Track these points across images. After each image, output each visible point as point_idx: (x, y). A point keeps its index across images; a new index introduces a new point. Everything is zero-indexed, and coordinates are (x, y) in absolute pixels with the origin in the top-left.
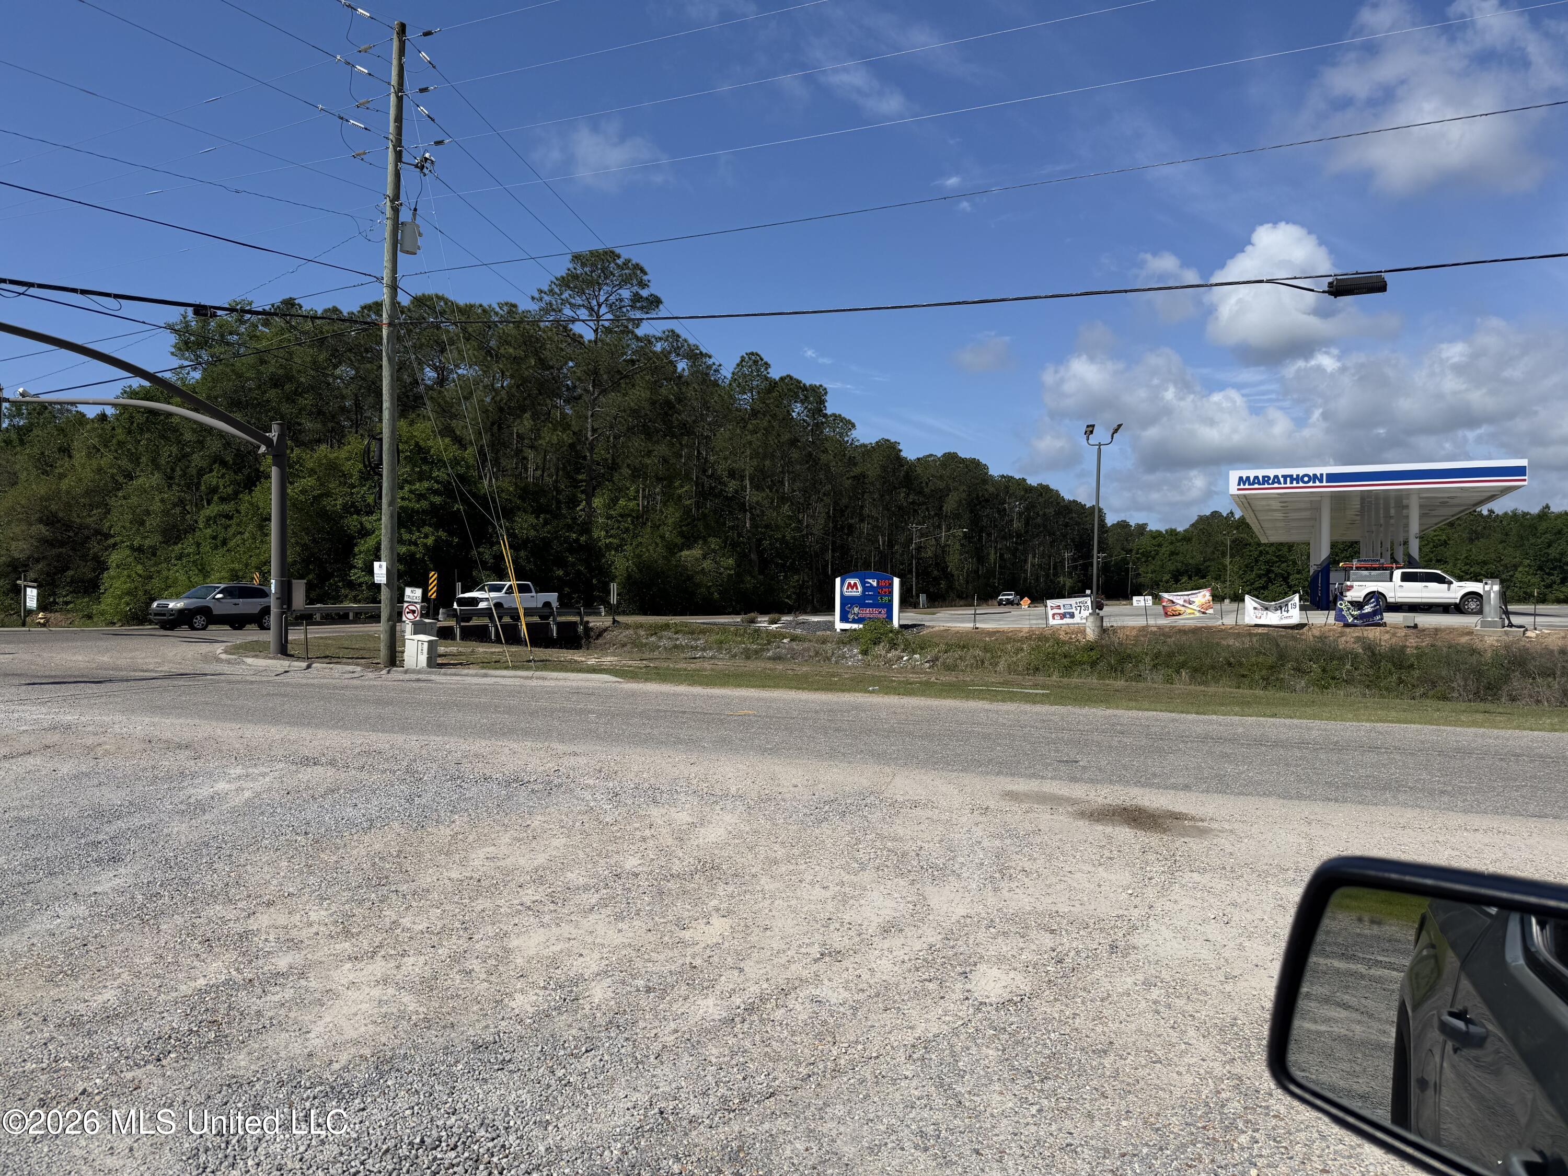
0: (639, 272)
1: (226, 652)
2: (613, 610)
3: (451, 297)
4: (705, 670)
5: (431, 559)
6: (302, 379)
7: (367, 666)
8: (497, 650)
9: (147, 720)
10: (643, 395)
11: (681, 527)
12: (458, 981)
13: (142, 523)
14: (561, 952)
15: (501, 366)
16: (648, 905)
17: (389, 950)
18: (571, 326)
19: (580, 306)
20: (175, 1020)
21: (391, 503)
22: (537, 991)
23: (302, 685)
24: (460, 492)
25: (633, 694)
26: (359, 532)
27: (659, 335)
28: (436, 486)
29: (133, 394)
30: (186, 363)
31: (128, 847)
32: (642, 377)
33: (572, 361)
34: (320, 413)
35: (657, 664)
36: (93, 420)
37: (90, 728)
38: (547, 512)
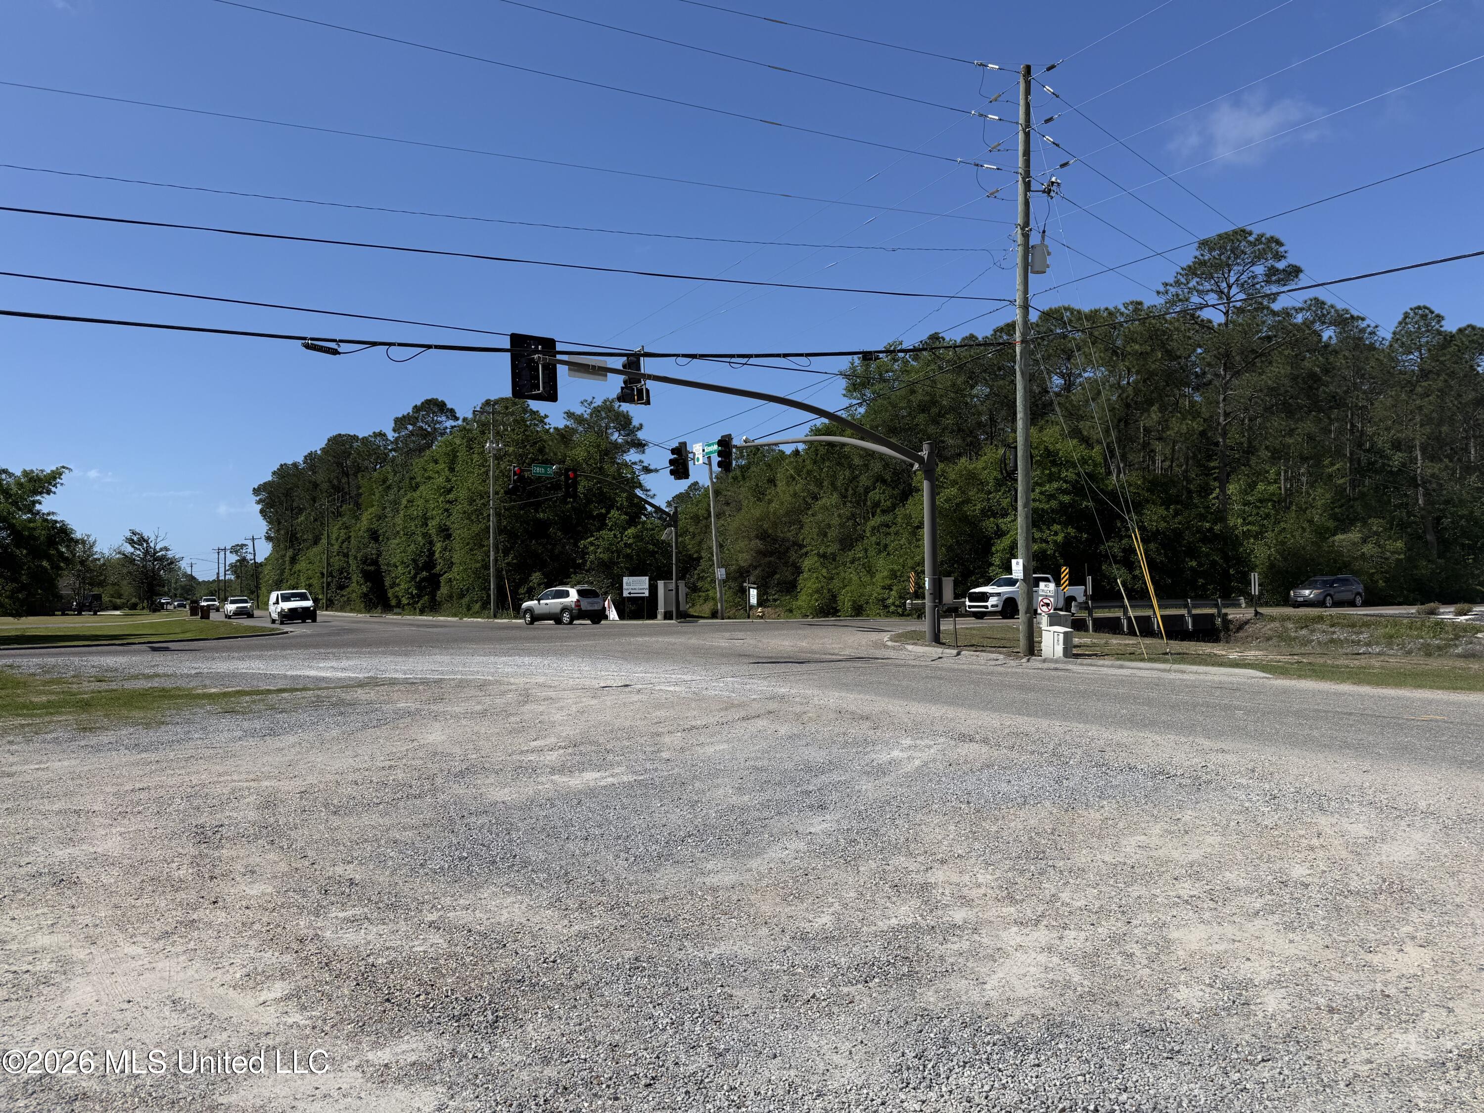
0: (1273, 245)
1: (891, 640)
2: (1252, 601)
3: (1076, 306)
4: (1373, 668)
5: (1061, 555)
6: (945, 403)
7: (1008, 655)
8: (1131, 642)
9: (837, 694)
10: (1282, 371)
11: (1332, 509)
12: (1119, 962)
13: (825, 535)
14: (1226, 952)
15: (1127, 364)
16: (1324, 919)
17: (1051, 920)
18: (1198, 313)
19: (1208, 291)
20: (875, 950)
21: (1025, 506)
22: (1204, 988)
23: (954, 670)
24: (1090, 488)
25: (1285, 691)
26: (996, 533)
27: (1298, 305)
28: (1065, 486)
29: (817, 431)
30: (855, 402)
31: (830, 798)
32: (1280, 353)
33: (1200, 347)
34: (960, 430)
35: (1311, 659)
36: (789, 456)
37: (797, 699)
38: (1177, 503)
